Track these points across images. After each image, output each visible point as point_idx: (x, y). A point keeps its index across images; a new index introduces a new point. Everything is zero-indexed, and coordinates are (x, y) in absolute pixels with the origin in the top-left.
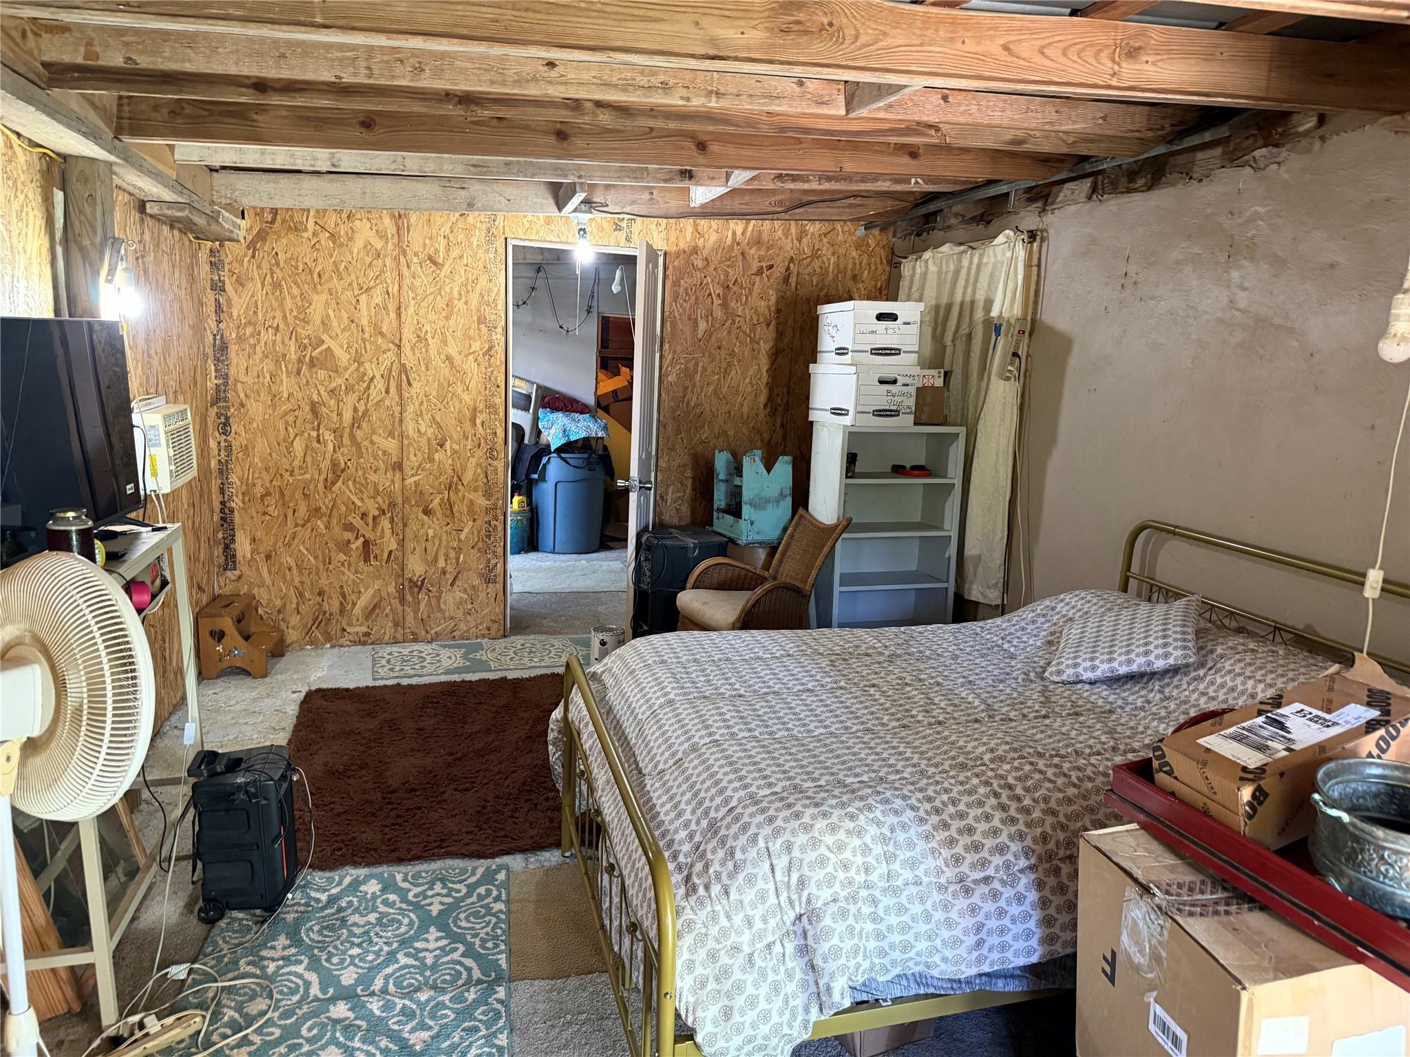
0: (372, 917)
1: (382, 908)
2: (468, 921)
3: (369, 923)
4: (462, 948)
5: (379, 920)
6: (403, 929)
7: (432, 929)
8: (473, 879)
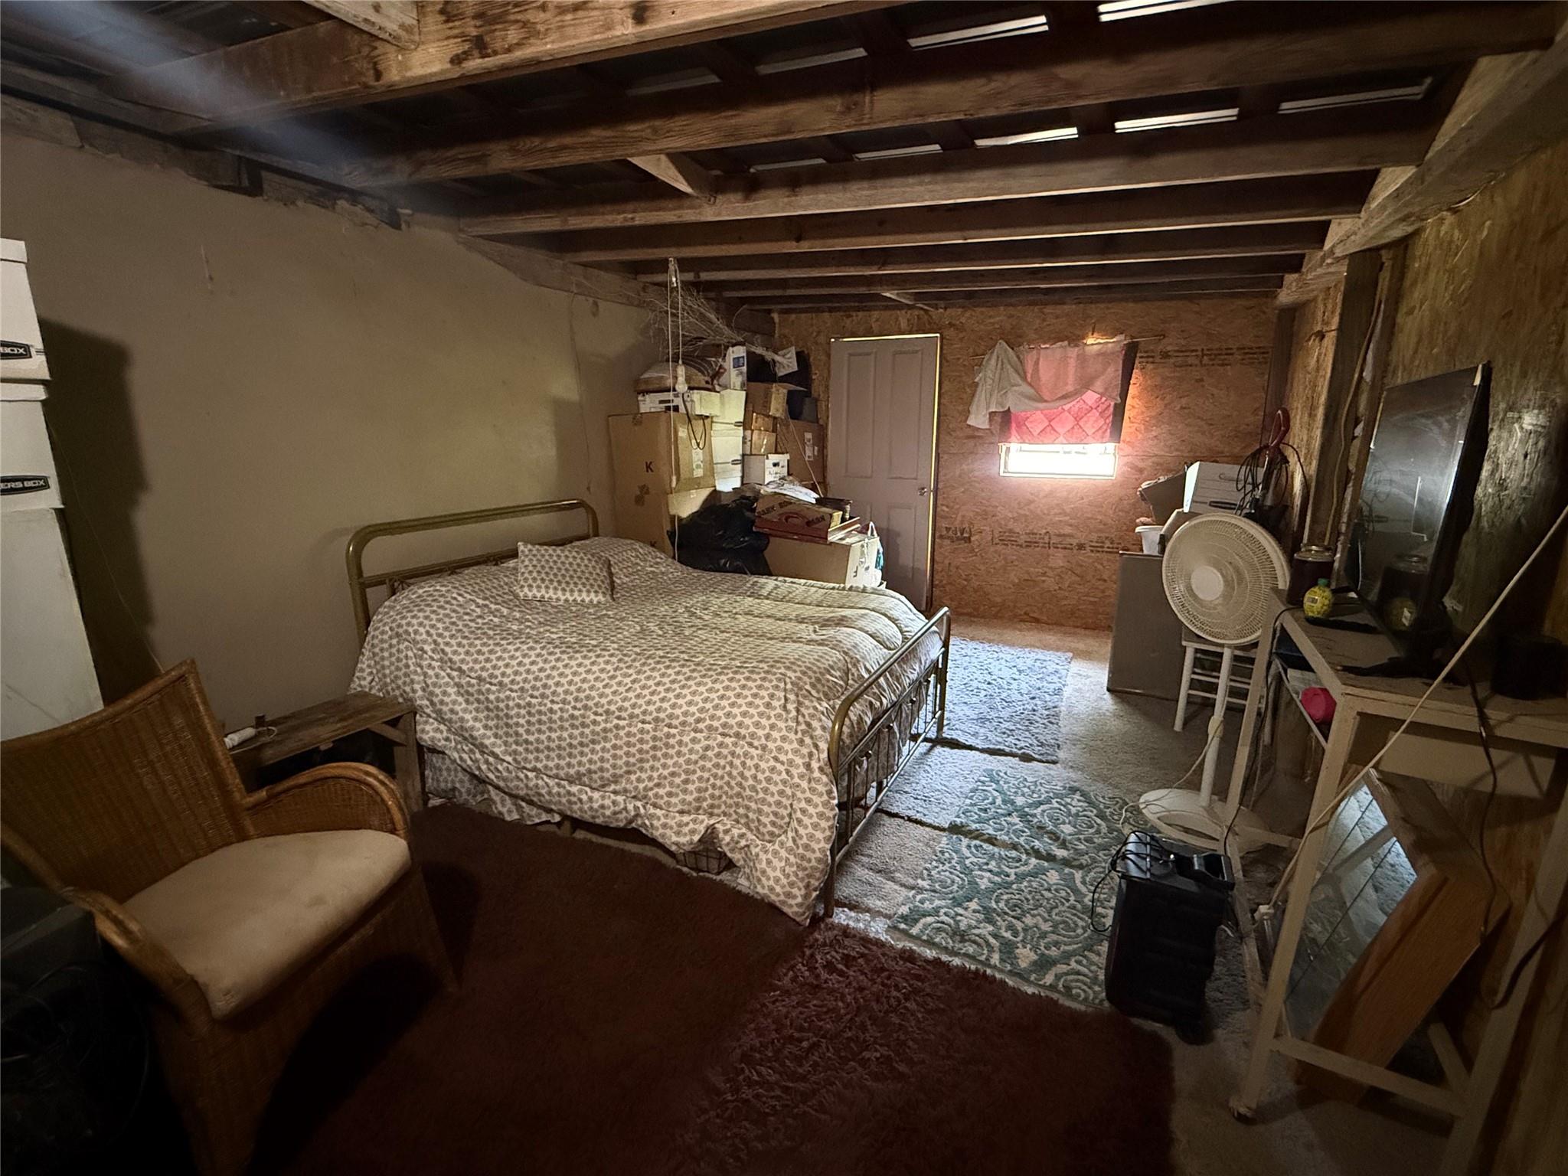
0: (1029, 920)
1: (1019, 925)
2: (953, 882)
3: (1033, 916)
4: (967, 862)
5: (1024, 913)
6: (1005, 897)
7: (983, 887)
8: (929, 919)
